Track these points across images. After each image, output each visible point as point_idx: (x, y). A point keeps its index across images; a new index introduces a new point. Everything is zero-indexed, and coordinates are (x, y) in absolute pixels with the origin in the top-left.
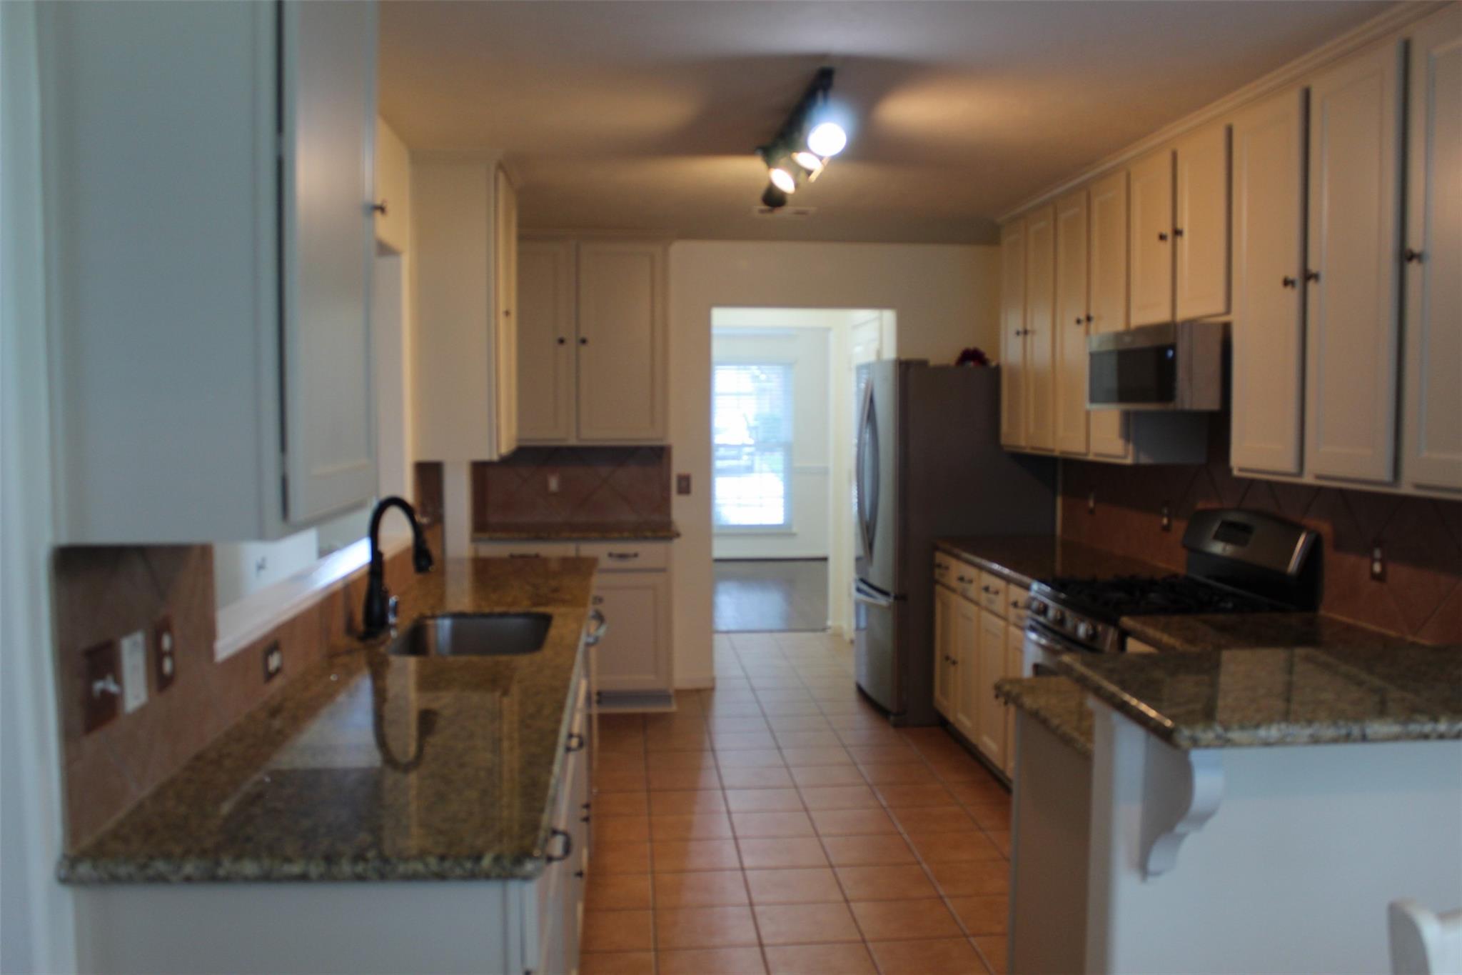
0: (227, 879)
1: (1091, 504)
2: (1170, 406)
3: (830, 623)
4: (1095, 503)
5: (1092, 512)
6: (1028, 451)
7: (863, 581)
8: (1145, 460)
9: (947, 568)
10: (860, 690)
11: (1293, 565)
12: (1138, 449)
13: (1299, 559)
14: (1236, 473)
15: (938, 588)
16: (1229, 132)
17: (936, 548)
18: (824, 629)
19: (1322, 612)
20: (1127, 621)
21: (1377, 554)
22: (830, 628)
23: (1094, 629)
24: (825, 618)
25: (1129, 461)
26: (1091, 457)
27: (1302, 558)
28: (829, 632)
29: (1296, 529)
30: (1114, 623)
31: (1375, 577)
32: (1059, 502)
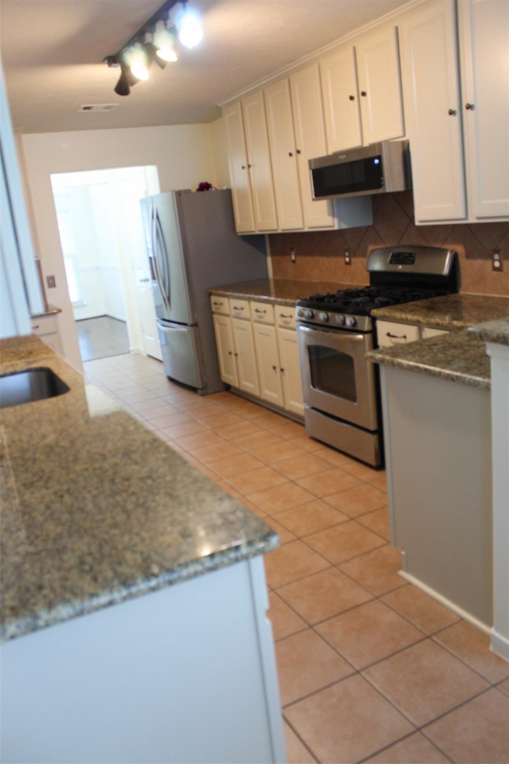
0: (48, 625)
1: (293, 257)
2: (380, 191)
3: (131, 348)
4: (295, 257)
5: (294, 262)
6: (257, 233)
7: (164, 320)
8: (344, 226)
9: (222, 304)
10: (171, 380)
11: (446, 271)
12: (340, 220)
13: (449, 266)
14: (417, 223)
15: (215, 316)
16: (397, 29)
17: (210, 294)
18: (129, 352)
19: (462, 292)
20: (375, 312)
21: (496, 257)
22: (132, 351)
23: (355, 320)
24: (128, 345)
25: (336, 228)
26: (306, 230)
27: (450, 266)
28: (132, 353)
29: (443, 252)
30: (369, 315)
31: (495, 269)
32: (269, 260)
